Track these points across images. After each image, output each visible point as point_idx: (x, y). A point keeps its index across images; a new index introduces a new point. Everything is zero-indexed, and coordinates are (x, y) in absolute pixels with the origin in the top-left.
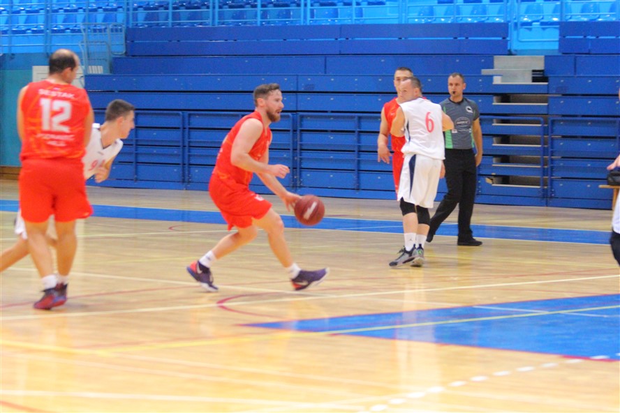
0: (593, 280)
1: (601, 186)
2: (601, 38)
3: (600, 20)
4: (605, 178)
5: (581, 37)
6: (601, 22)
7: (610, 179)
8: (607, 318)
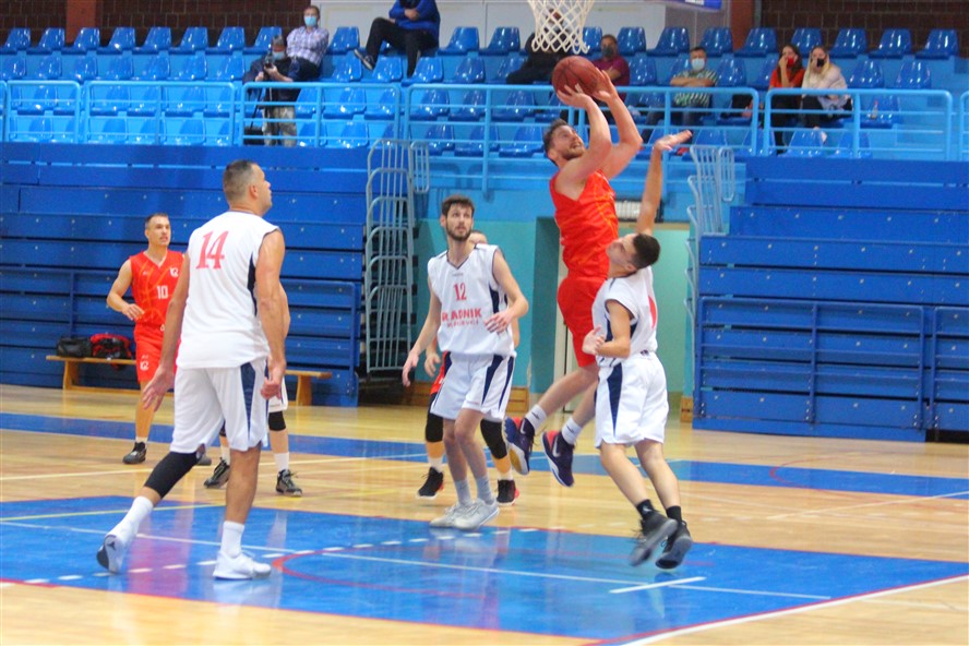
0: (33, 480)
1: (48, 357)
2: (53, 164)
3: (54, 141)
4: (54, 345)
5: (29, 163)
6: (57, 145)
7: (60, 348)
8: (48, 530)
